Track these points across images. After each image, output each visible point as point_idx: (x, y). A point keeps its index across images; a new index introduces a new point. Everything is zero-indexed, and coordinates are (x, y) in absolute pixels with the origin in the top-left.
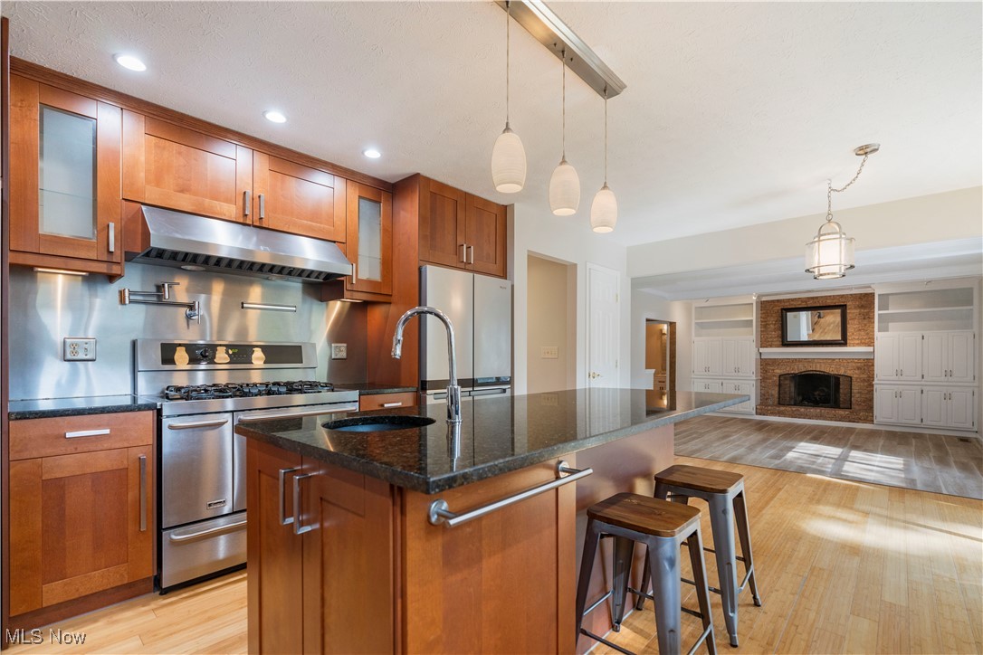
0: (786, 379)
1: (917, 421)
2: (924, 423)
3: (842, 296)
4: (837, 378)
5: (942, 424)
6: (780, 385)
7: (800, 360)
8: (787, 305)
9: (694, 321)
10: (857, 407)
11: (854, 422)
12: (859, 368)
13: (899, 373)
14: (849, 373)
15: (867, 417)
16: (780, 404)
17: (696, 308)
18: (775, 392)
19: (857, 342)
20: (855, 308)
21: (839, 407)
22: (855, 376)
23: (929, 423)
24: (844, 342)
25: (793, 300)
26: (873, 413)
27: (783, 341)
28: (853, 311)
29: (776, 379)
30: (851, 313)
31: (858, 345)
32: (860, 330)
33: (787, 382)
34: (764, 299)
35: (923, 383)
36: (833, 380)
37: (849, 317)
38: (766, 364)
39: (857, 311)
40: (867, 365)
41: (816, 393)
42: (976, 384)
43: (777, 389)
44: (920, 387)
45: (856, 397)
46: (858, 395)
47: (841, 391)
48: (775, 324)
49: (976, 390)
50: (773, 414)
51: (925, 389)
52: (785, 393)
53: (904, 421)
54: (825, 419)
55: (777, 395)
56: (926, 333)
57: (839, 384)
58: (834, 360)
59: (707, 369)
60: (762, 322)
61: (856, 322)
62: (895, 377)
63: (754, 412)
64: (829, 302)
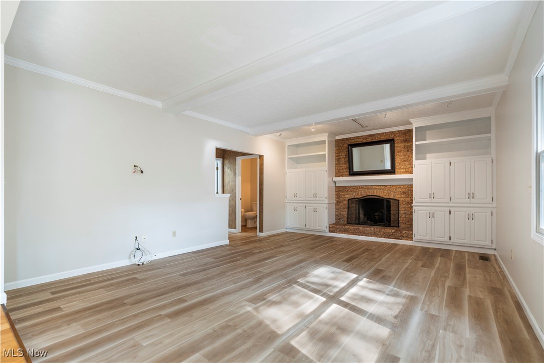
0: (353, 202)
1: (446, 239)
2: (452, 240)
3: (392, 133)
4: (388, 201)
5: (466, 241)
6: (348, 208)
7: (362, 187)
8: (353, 142)
9: (287, 157)
10: (403, 226)
11: (398, 239)
12: (404, 193)
13: (432, 196)
14: (397, 197)
15: (408, 234)
16: (349, 223)
17: (288, 146)
18: (345, 213)
19: (403, 171)
20: (401, 142)
21: (389, 226)
22: (402, 199)
23: (456, 241)
24: (392, 171)
25: (357, 138)
26: (412, 231)
27: (350, 172)
28: (400, 145)
29: (346, 202)
30: (399, 146)
31: (403, 173)
32: (405, 161)
33: (353, 205)
34: (338, 138)
35: (451, 204)
36: (385, 203)
37: (397, 149)
38: (340, 191)
39: (402, 145)
40: (408, 190)
41: (376, 214)
42: (494, 205)
43: (346, 210)
44: (448, 208)
45: (402, 217)
46: (404, 216)
47: (392, 212)
48: (345, 158)
49: (494, 211)
50: (341, 232)
51: (452, 210)
52: (352, 214)
53: (436, 239)
54: (377, 236)
55: (346, 216)
56: (453, 160)
57: (390, 207)
58: (386, 186)
59: (295, 196)
60: (336, 156)
61: (402, 154)
62: (428, 200)
63: (327, 230)
64: (382, 138)
